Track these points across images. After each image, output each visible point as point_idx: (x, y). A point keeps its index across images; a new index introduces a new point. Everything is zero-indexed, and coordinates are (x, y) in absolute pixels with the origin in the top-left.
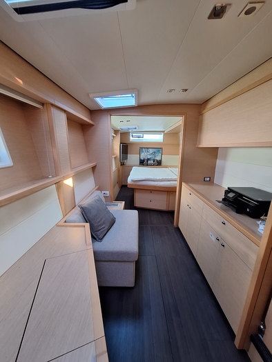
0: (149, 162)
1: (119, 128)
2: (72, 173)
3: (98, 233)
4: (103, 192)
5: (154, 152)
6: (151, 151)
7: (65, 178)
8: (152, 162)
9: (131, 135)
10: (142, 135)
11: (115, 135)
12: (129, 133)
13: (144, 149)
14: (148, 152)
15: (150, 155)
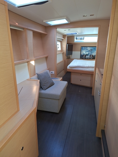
0: (87, 57)
1: (65, 34)
2: (34, 59)
3: (44, 87)
4: (51, 72)
5: (91, 50)
6: (89, 49)
7: (31, 60)
8: (89, 57)
9: (75, 38)
10: (83, 37)
11: (63, 39)
12: (74, 36)
13: (84, 47)
14: (87, 49)
15: (88, 51)
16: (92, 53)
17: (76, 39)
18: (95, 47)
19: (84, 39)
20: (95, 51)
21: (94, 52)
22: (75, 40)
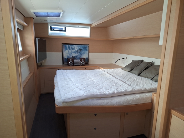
6: (76, 48)
8: (79, 61)
9: (50, 27)
10: (64, 28)
11: (26, 24)
12: (47, 23)
13: (67, 46)
14: (72, 49)
15: (75, 52)
16: (81, 54)
17: (51, 30)
18: (86, 46)
19: (65, 31)
20: (86, 51)
21: (84, 53)
22: (50, 32)
